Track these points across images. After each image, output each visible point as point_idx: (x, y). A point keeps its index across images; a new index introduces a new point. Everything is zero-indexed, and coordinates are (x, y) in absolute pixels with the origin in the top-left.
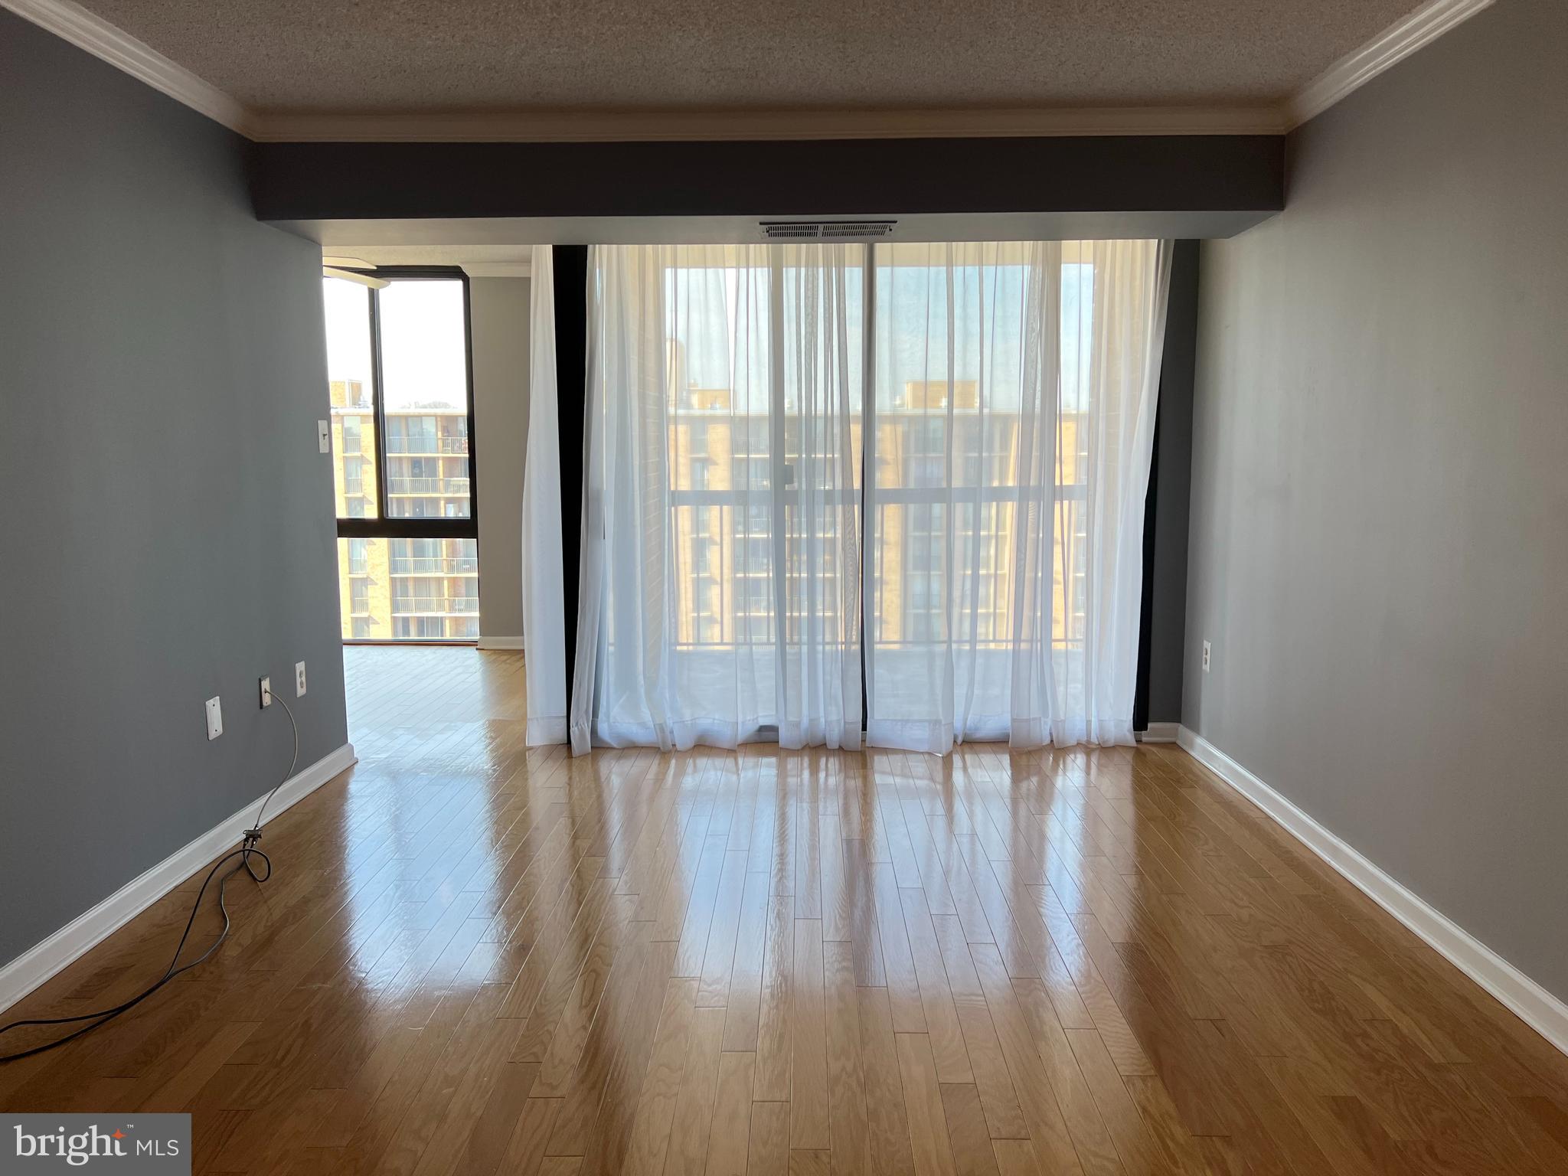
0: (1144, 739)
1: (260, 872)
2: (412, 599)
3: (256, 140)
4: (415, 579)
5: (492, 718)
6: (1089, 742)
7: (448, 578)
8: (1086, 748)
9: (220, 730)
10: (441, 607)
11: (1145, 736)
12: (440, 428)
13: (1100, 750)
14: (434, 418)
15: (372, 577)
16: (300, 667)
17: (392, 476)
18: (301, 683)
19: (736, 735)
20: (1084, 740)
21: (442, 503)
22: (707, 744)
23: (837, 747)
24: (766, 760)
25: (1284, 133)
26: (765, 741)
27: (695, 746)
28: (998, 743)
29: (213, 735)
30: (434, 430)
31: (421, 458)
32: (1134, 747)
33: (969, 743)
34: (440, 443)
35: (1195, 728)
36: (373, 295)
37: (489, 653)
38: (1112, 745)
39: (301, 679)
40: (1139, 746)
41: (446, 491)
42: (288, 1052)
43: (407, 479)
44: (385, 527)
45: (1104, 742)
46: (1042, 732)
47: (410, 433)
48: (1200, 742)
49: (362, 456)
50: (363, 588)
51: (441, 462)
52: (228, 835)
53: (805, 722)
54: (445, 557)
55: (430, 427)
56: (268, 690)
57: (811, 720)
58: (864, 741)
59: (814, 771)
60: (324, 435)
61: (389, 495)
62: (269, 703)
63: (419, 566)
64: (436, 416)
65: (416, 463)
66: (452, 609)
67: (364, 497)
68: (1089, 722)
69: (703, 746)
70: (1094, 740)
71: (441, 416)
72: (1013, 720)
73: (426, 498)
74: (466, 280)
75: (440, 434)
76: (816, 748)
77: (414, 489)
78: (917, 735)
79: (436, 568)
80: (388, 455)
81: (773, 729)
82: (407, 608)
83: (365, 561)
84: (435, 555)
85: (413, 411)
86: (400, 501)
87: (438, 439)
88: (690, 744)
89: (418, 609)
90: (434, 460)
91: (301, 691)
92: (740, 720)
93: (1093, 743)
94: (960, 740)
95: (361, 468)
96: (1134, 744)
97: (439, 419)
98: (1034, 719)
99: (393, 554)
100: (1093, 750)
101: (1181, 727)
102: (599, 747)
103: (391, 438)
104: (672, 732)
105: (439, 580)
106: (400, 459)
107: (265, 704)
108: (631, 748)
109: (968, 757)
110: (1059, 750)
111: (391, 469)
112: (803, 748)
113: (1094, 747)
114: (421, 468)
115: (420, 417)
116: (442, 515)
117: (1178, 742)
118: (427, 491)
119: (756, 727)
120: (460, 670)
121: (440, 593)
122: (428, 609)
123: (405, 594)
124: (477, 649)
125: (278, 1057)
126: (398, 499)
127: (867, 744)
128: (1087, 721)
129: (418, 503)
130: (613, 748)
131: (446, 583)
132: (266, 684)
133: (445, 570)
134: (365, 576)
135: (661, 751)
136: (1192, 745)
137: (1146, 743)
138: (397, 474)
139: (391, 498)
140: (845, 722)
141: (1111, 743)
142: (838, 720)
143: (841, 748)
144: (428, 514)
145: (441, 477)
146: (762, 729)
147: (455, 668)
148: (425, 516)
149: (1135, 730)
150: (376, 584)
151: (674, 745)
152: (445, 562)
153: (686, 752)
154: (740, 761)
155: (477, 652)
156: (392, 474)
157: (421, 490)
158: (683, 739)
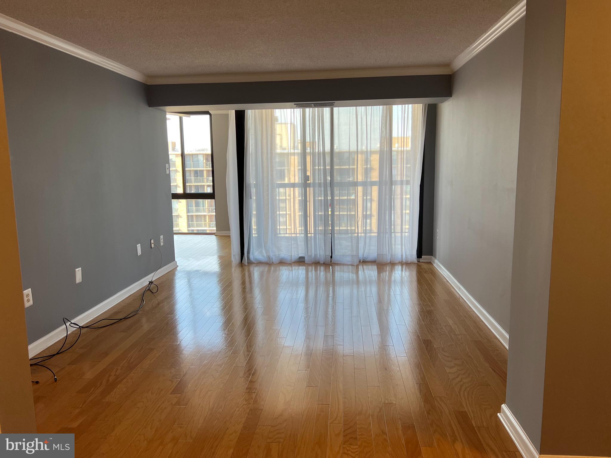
0: (421, 261)
1: (154, 291)
2: (195, 223)
3: (148, 84)
4: (196, 215)
5: (219, 255)
6: (402, 262)
7: (208, 215)
8: (402, 264)
9: (141, 254)
10: (205, 226)
11: (421, 260)
12: (204, 159)
13: (405, 264)
14: (202, 155)
15: (180, 215)
16: (162, 237)
17: (188, 177)
18: (162, 242)
19: (292, 260)
20: (401, 261)
21: (206, 187)
22: (283, 262)
23: (323, 263)
24: (301, 267)
25: (451, 74)
26: (301, 261)
27: (279, 263)
28: (373, 262)
29: (139, 254)
30: (203, 159)
31: (198, 170)
32: (416, 263)
33: (364, 262)
34: (205, 164)
35: (435, 257)
36: (181, 119)
37: (219, 237)
38: (410, 263)
39: (162, 241)
40: (419, 263)
41: (207, 182)
42: (163, 328)
43: (193, 178)
44: (186, 196)
45: (407, 261)
46: (388, 259)
47: (194, 161)
48: (436, 261)
49: (176, 169)
50: (177, 219)
51: (205, 172)
52: (144, 282)
53: (313, 255)
54: (207, 207)
55: (201, 158)
56: (153, 243)
57: (315, 255)
58: (331, 261)
59: (316, 270)
60: (168, 168)
61: (187, 184)
62: (153, 247)
63: (197, 211)
64: (203, 154)
65: (196, 172)
66: (210, 227)
67: (177, 185)
68: (402, 255)
69: (282, 263)
70: (404, 261)
71: (205, 154)
72: (378, 254)
73: (200, 185)
74: (210, 115)
75: (204, 161)
76: (316, 263)
77: (195, 182)
78: (348, 260)
79: (204, 211)
80: (186, 169)
81: (303, 258)
82: (193, 226)
83: (178, 209)
84: (203, 207)
85: (194, 152)
86: (190, 186)
87: (204, 163)
88: (278, 262)
89: (197, 226)
90: (203, 171)
91: (162, 244)
92: (293, 255)
93: (403, 262)
94: (362, 261)
95: (176, 174)
96: (417, 262)
97: (204, 155)
98: (384, 254)
99: (188, 205)
100: (403, 264)
101: (433, 257)
102: (250, 263)
103: (187, 163)
104: (272, 258)
105: (205, 216)
106: (190, 170)
107: (152, 247)
108: (260, 263)
109: (365, 267)
110: (393, 264)
111: (187, 174)
112: (313, 263)
113: (404, 263)
114: (198, 174)
115: (197, 155)
116: (206, 192)
117: (431, 262)
118: (200, 182)
119: (298, 257)
120: (209, 242)
121: (205, 221)
122: (201, 226)
123: (192, 221)
124: (215, 235)
125: (161, 329)
126: (189, 185)
127: (332, 262)
128: (401, 255)
129: (197, 187)
130: (255, 263)
131: (207, 216)
132: (152, 241)
133: (207, 212)
134: (178, 214)
135: (269, 264)
136: (434, 262)
137: (421, 262)
138: (189, 176)
139: (187, 185)
140: (325, 255)
141: (409, 262)
142: (323, 255)
143: (324, 263)
144: (201, 191)
145: (205, 177)
146: (300, 258)
147: (208, 241)
148: (199, 192)
149: (417, 258)
150: (182, 217)
151: (273, 262)
152: (207, 209)
153: (277, 264)
154: (293, 268)
155: (215, 236)
156: (188, 176)
157: (198, 182)
158: (275, 260)
